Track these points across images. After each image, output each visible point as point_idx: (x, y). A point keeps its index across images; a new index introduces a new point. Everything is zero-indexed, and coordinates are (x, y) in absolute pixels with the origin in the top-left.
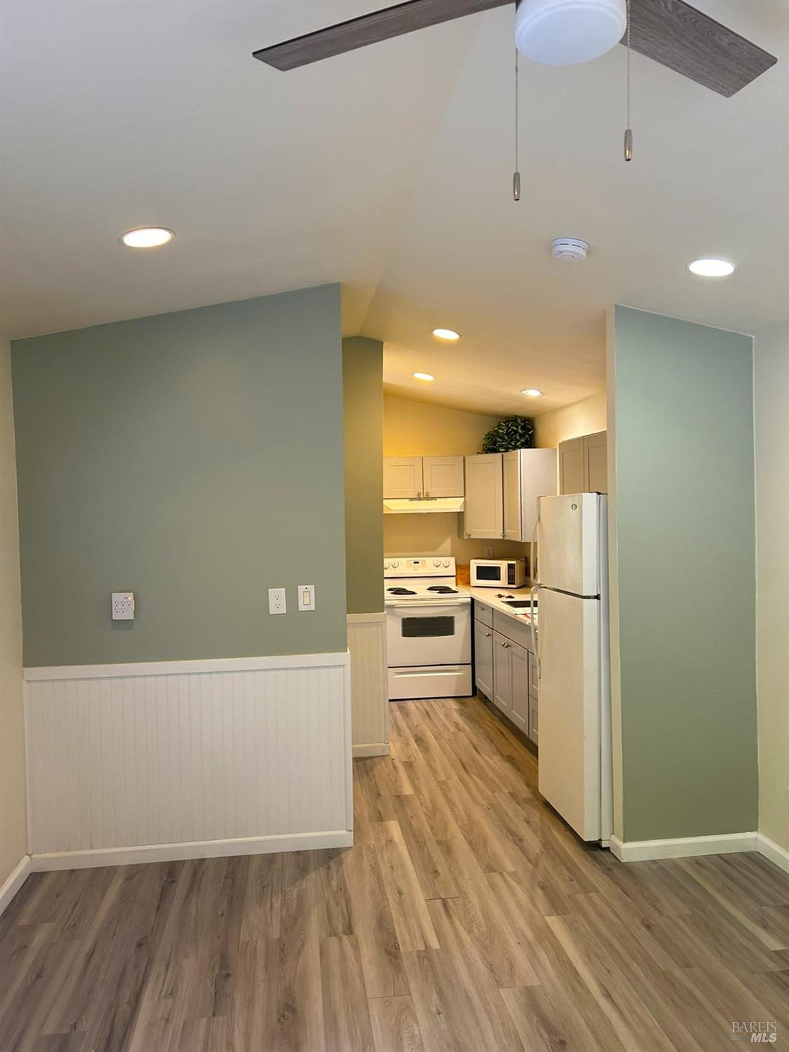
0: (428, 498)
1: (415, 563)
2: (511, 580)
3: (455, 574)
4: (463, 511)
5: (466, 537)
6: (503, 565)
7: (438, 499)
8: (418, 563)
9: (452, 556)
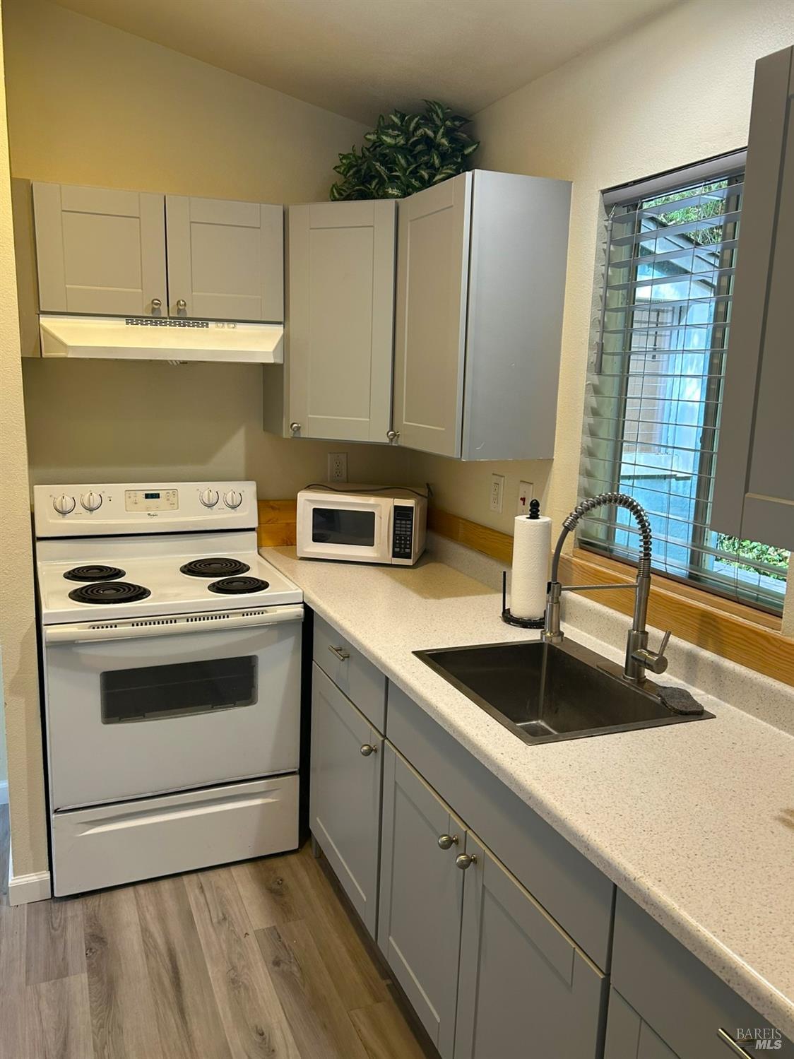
0: (182, 319)
1: (147, 496)
2: (400, 546)
3: (255, 524)
4: (280, 361)
5: (287, 434)
6: (382, 508)
7: (211, 325)
8: (157, 496)
9: (247, 479)
